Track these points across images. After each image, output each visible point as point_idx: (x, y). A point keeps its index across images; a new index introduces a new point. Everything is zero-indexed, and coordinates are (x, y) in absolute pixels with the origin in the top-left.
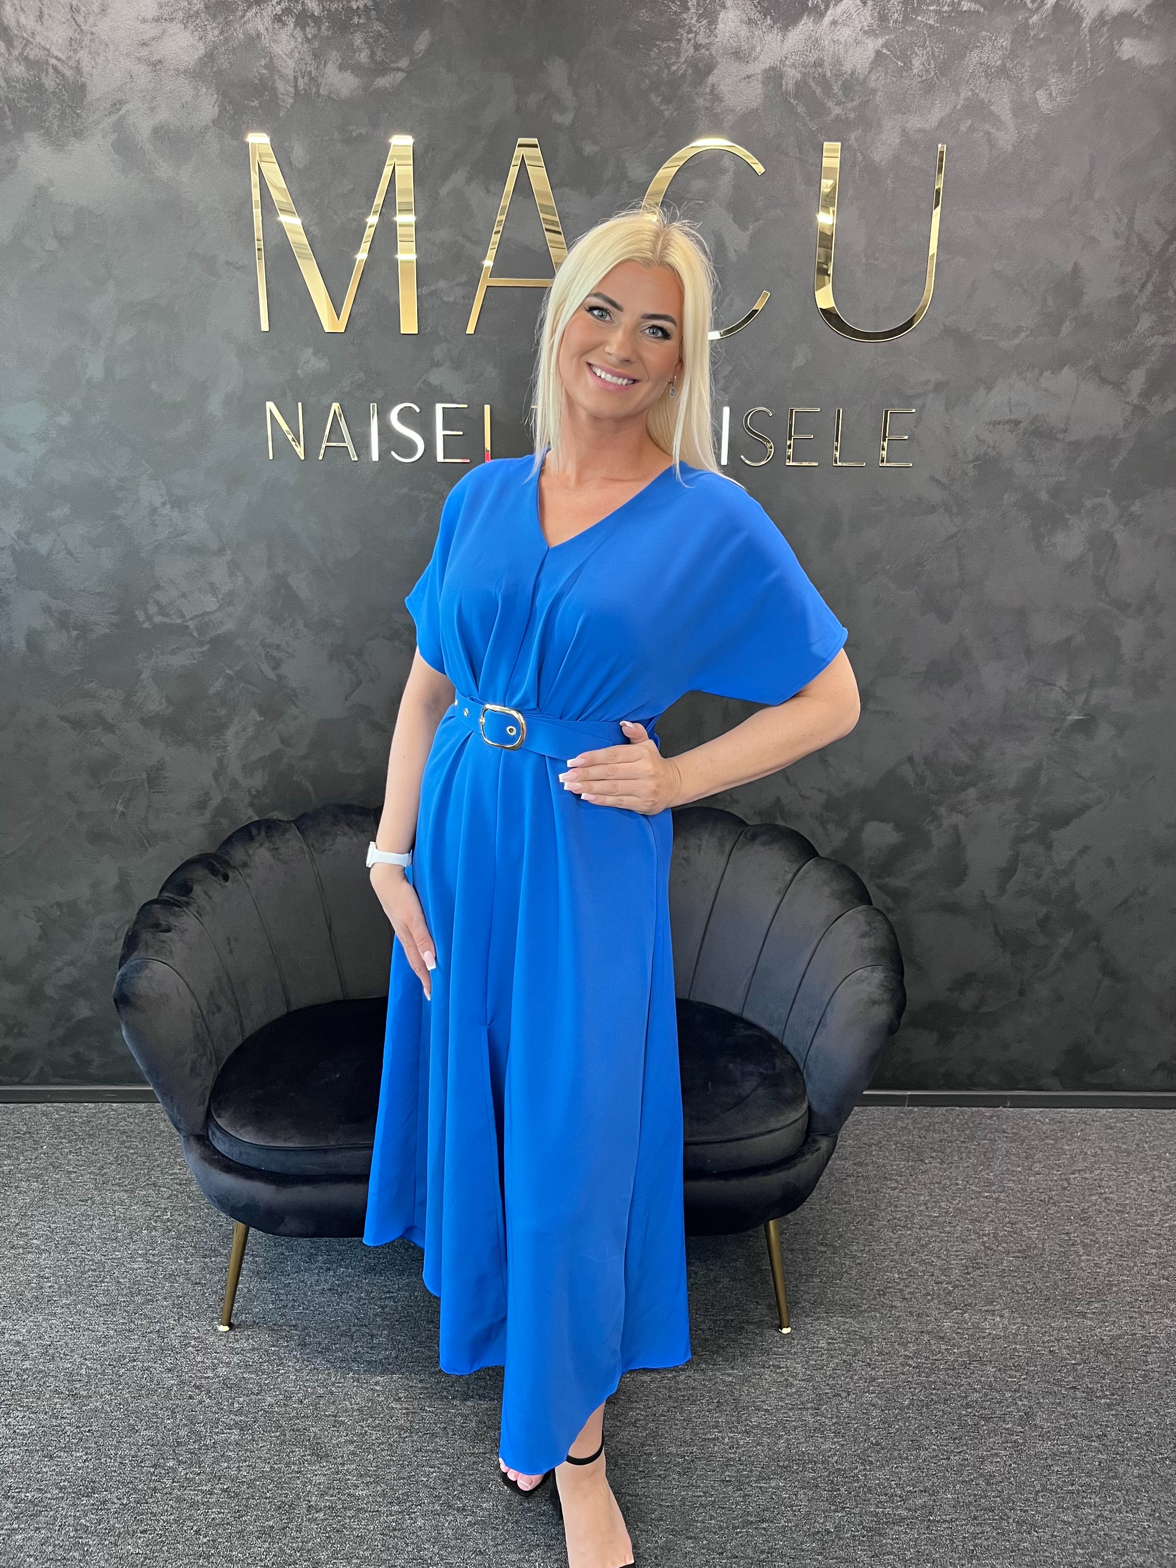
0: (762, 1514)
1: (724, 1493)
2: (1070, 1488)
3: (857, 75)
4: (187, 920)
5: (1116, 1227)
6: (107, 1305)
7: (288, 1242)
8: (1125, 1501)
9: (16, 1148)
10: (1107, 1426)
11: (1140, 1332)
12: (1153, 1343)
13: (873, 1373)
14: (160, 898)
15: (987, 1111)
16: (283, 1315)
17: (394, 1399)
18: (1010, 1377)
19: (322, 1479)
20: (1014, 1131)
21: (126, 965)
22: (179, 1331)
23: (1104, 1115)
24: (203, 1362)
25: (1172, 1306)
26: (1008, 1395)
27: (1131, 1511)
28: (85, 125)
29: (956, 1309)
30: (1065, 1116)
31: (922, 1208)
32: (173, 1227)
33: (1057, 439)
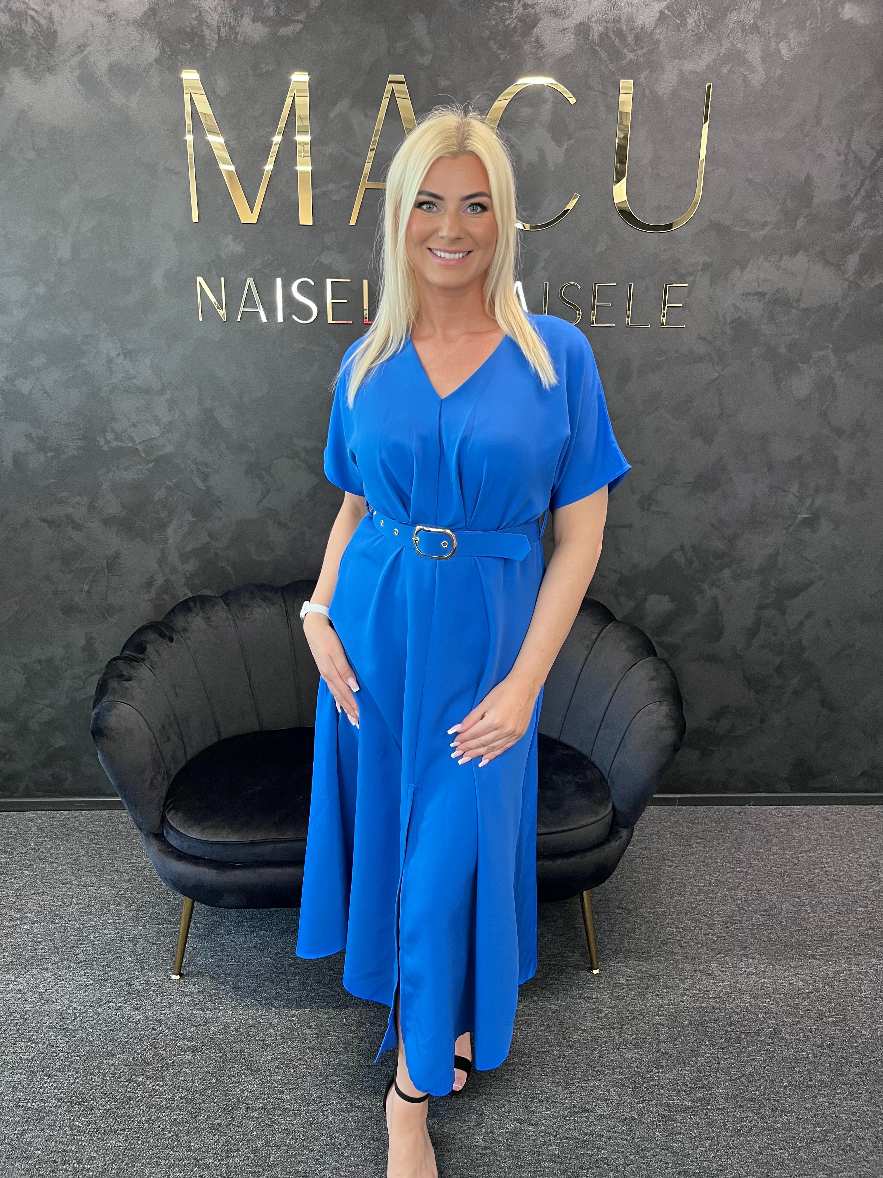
0: (584, 1106)
1: (555, 1091)
2: (809, 1083)
3: (645, 29)
4: (143, 672)
5: (834, 893)
6: (86, 961)
7: (220, 912)
8: (849, 1092)
9: (10, 845)
10: (834, 1038)
11: (855, 968)
12: (865, 977)
13: (661, 1001)
14: (122, 655)
15: (736, 809)
16: (219, 966)
17: (307, 1027)
18: (762, 1002)
19: (256, 1087)
20: (757, 822)
21: (98, 706)
22: (142, 979)
23: (822, 810)
24: (161, 1002)
25: (878, 949)
26: (760, 1016)
27: (854, 1099)
28: (57, 63)
29: (720, 953)
30: (793, 812)
31: (692, 880)
32: (134, 902)
33: (794, 307)
